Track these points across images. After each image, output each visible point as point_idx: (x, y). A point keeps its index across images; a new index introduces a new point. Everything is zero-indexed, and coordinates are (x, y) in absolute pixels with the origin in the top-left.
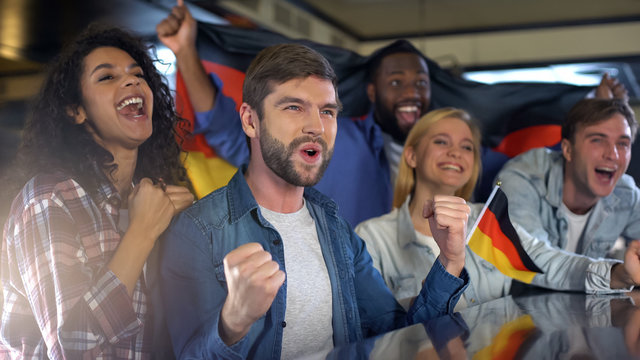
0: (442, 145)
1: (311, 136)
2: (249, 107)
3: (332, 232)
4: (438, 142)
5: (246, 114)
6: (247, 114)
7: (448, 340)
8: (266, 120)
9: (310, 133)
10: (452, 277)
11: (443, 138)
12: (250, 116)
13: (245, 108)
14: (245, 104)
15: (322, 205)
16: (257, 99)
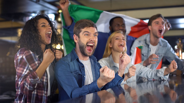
0: (117, 40)
1: (91, 41)
2: (76, 36)
3: (95, 66)
4: (117, 39)
5: (75, 37)
7: (119, 94)
8: (80, 38)
9: (91, 40)
10: (119, 77)
11: (117, 38)
13: (75, 36)
14: (75, 35)
15: (93, 59)
16: (78, 33)
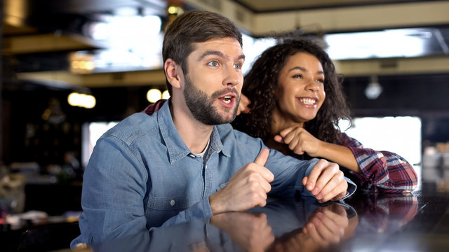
2: (173, 62)
6: (171, 68)
8: (190, 74)
9: (228, 84)
12: (174, 69)
13: (169, 63)
14: (169, 60)
16: (180, 56)
